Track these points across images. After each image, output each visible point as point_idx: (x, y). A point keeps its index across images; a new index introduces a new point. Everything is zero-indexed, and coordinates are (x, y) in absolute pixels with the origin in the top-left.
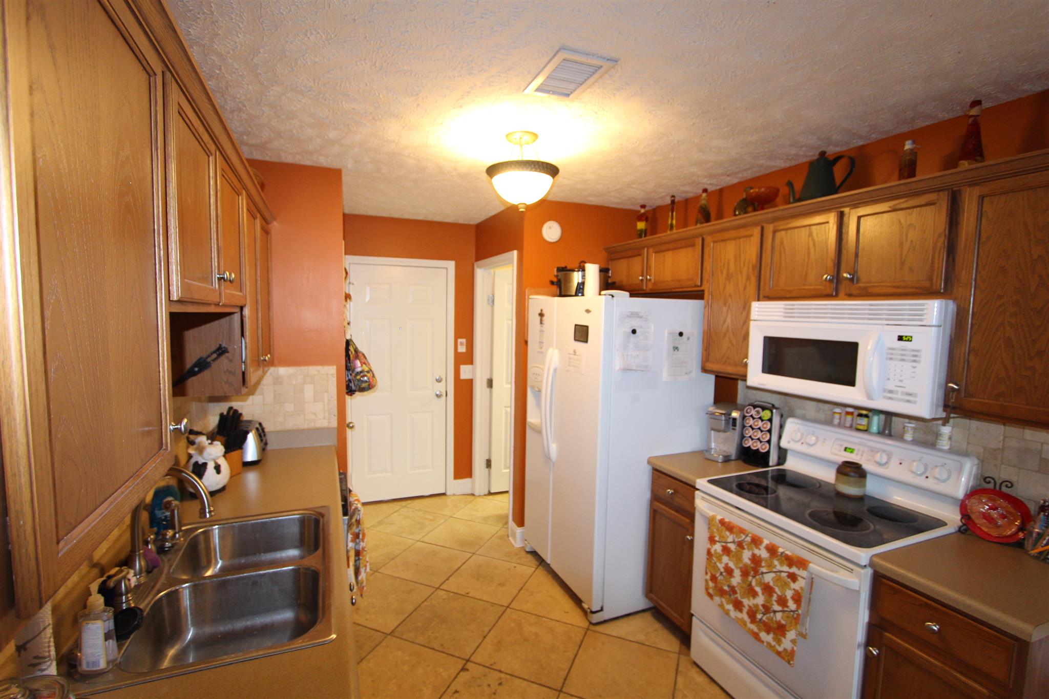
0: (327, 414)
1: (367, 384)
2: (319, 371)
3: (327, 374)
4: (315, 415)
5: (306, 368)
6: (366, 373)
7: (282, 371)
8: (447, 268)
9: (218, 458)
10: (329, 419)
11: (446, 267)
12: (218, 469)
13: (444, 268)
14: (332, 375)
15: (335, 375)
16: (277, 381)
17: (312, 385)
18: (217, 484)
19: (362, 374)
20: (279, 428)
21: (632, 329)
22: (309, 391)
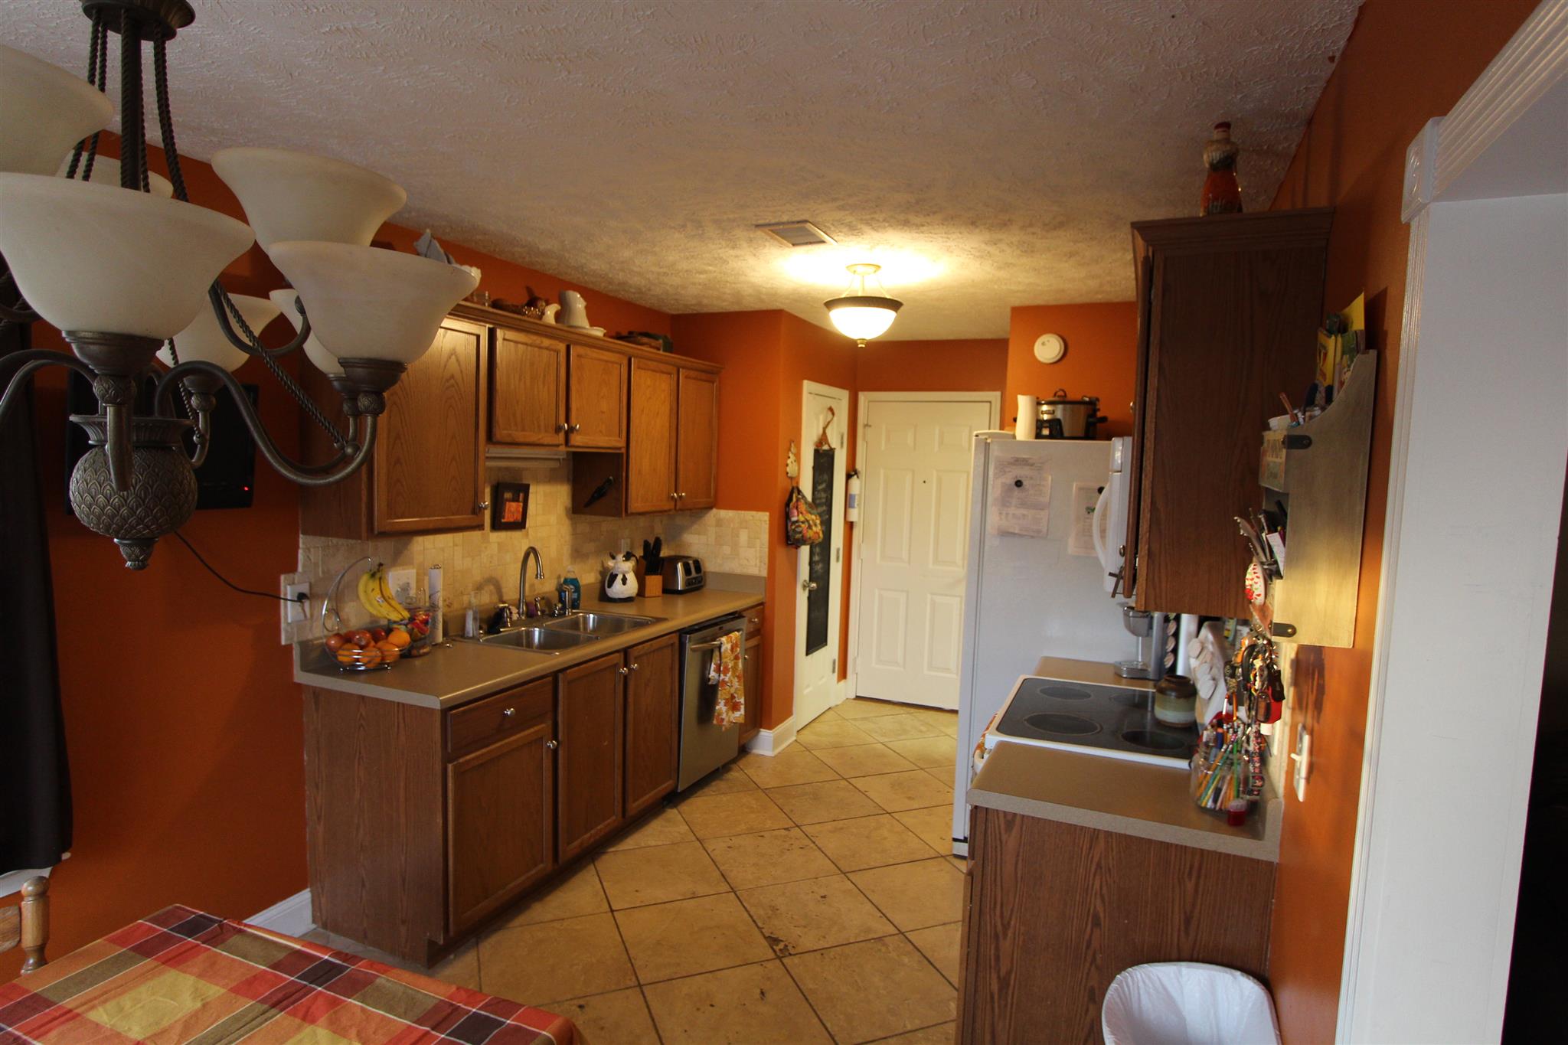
0: (758, 561)
1: (801, 535)
2: (753, 516)
3: (760, 521)
4: (748, 560)
5: (743, 512)
6: (800, 524)
7: (724, 514)
8: (990, 402)
9: (627, 572)
10: (760, 567)
11: (989, 399)
12: (624, 581)
13: (987, 402)
14: (765, 521)
15: (768, 522)
16: (719, 523)
17: (746, 530)
18: (622, 593)
19: (797, 524)
20: (717, 570)
21: (1015, 480)
22: (743, 536)
